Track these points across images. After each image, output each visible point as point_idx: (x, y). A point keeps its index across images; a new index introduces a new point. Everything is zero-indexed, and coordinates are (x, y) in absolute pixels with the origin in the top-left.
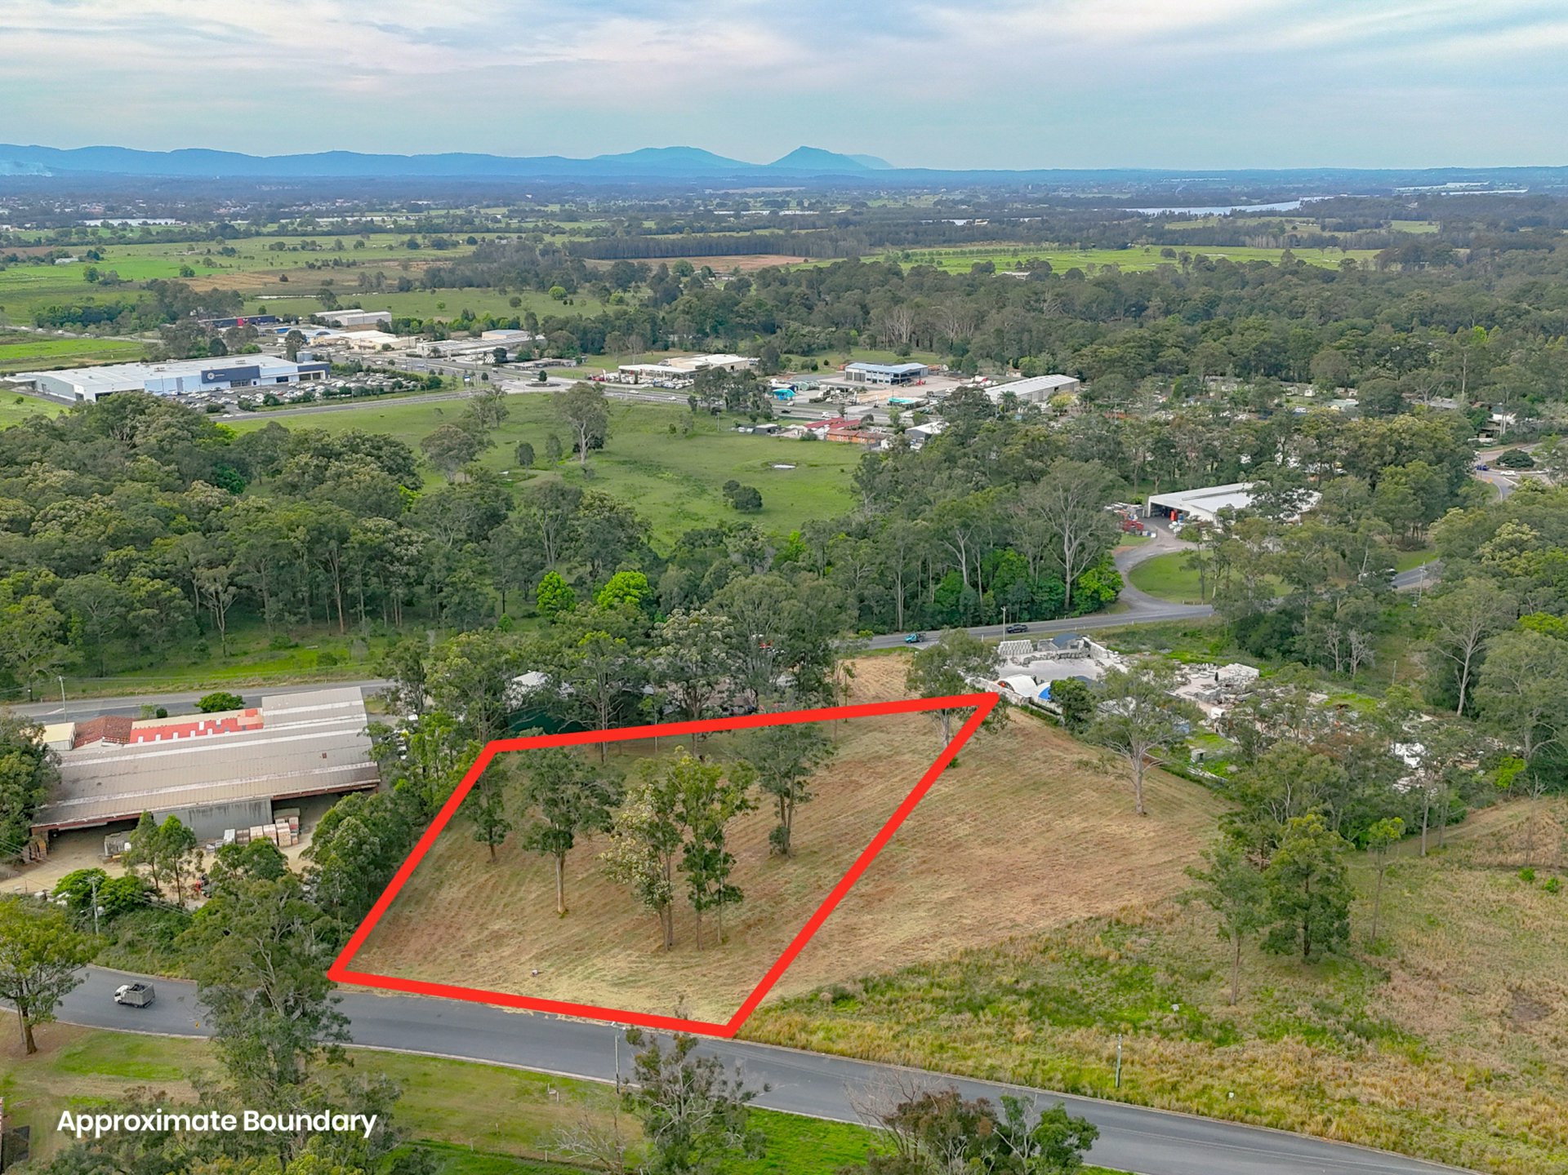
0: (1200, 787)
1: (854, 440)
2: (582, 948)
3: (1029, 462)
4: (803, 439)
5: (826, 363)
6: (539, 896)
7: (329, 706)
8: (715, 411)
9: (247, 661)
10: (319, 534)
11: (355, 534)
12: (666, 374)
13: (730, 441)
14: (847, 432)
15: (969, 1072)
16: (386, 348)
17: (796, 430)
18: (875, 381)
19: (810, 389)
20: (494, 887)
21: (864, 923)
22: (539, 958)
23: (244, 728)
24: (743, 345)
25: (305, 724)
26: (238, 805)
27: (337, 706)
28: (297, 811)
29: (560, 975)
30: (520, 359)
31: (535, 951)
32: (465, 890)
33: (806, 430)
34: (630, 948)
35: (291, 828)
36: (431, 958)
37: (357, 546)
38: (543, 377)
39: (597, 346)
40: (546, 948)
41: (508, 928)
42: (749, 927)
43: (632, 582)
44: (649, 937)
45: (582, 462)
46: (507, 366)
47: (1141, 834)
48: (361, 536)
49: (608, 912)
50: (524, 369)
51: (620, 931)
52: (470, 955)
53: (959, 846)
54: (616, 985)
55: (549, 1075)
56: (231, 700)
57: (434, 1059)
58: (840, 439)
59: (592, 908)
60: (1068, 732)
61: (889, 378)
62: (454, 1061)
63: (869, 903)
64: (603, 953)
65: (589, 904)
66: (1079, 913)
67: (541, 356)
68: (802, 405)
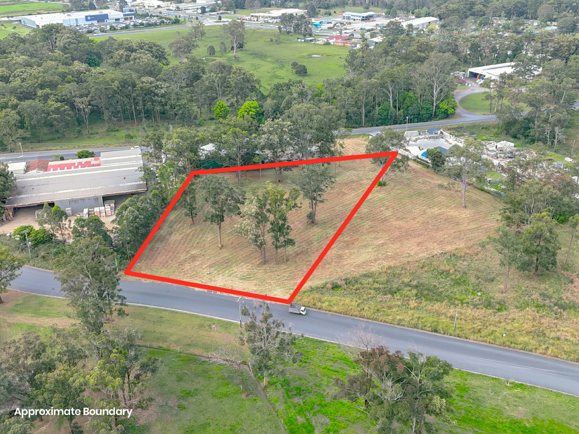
0: (489, 195)
1: (346, 45)
2: (228, 263)
3: (419, 53)
4: (325, 44)
5: (335, 12)
6: (211, 239)
7: (127, 157)
8: (289, 33)
9: (97, 136)
10: (124, 84)
11: (138, 84)
12: (270, 17)
13: (295, 45)
14: (343, 41)
15: (390, 322)
16: (159, 7)
17: (321, 41)
18: (354, 20)
19: (328, 23)
20: (193, 236)
21: (345, 254)
22: (210, 266)
23: (94, 165)
24: (301, 5)
25: (117, 164)
26: (89, 199)
27: (131, 157)
28: (114, 201)
29: (219, 274)
30: (211, 11)
31: (209, 264)
32: (182, 236)
33: (326, 40)
34: (248, 263)
35: (111, 208)
36: (166, 266)
37: (139, 89)
38: (220, 18)
39: (242, 6)
40: (214, 262)
41: (198, 253)
42: (298, 254)
43: (252, 106)
44: (256, 258)
45: (234, 54)
46: (206, 14)
47: (464, 216)
48: (141, 85)
49: (239, 247)
50: (213, 15)
51: (244, 255)
52: (182, 265)
53: (386, 220)
54: (242, 279)
55: (212, 318)
56: (90, 153)
57: (165, 310)
58: (340, 44)
59: (233, 245)
60: (433, 171)
61: (360, 19)
62: (173, 312)
63: (348, 245)
64: (237, 265)
65: (232, 243)
66: (437, 251)
67: (220, 10)
68: (325, 30)
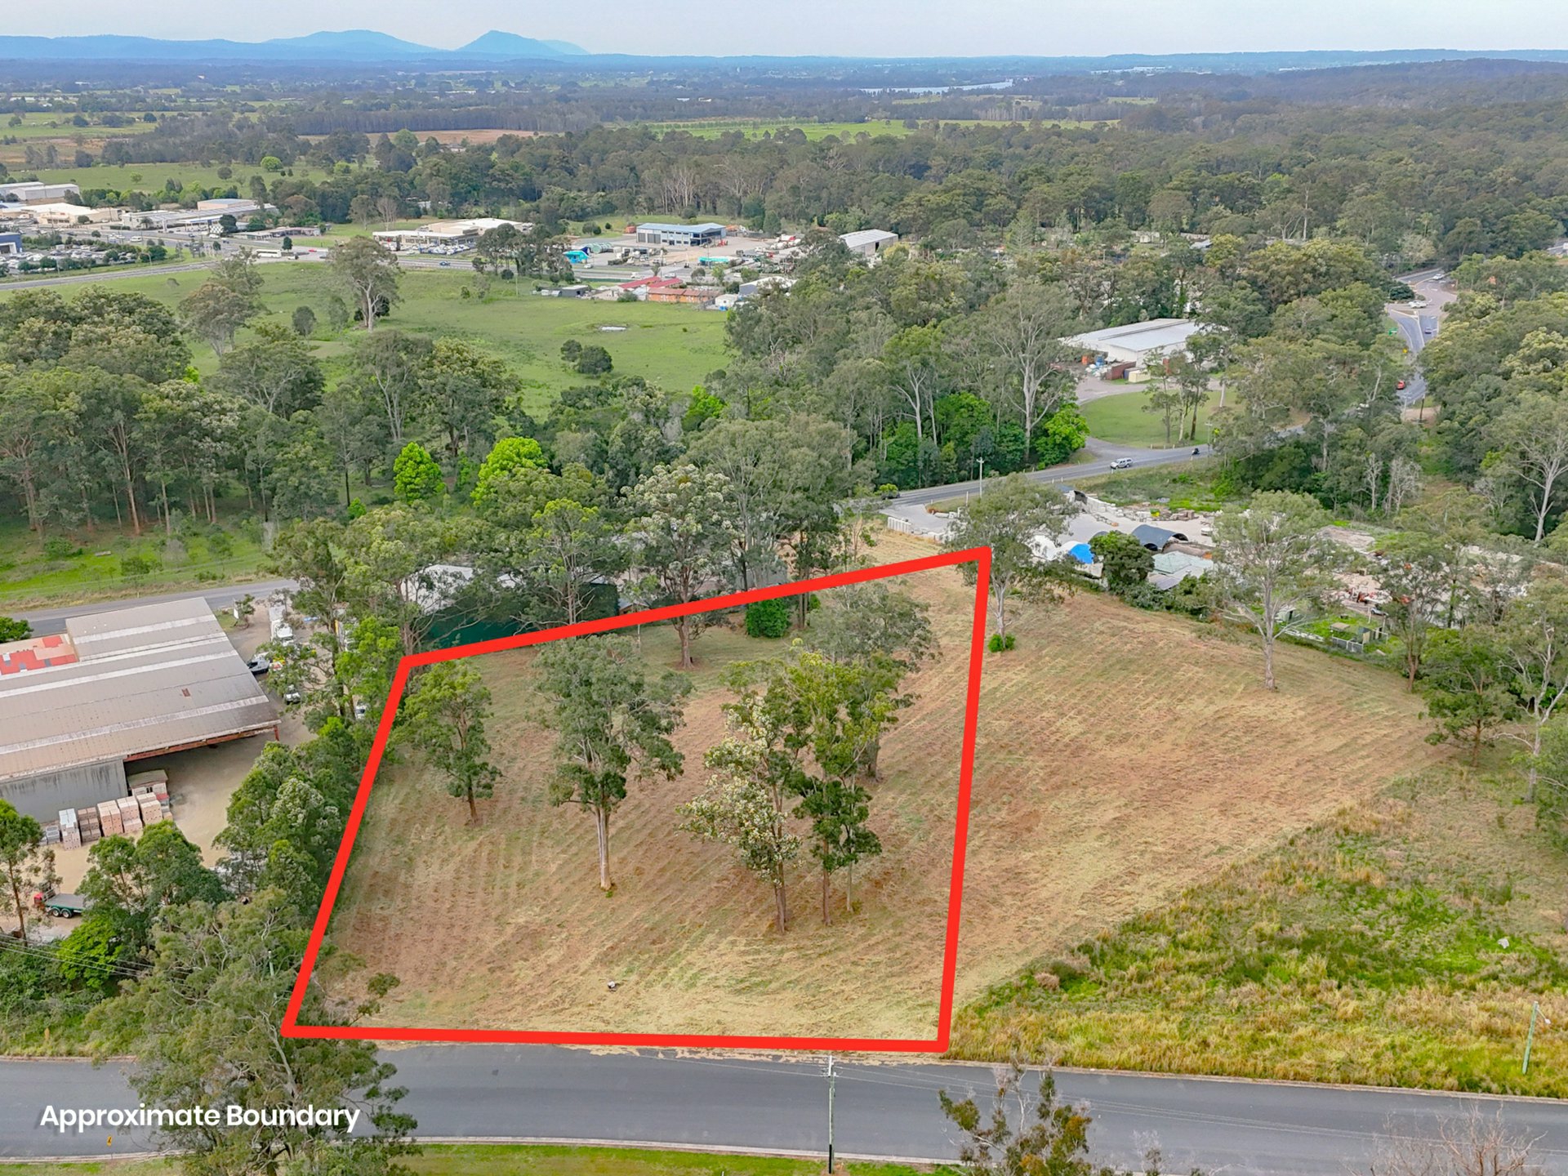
1: (682, 299)
2: (661, 940)
3: (925, 304)
4: (621, 301)
5: (608, 227)
6: (561, 867)
7: (168, 625)
8: (507, 275)
10: (97, 402)
11: (148, 401)
12: (431, 239)
13: (538, 304)
14: (672, 291)
15: (1316, 1076)
16: (83, 220)
17: (610, 293)
18: (672, 243)
19: (603, 251)
20: (491, 861)
21: (1026, 863)
22: (607, 960)
23: (48, 663)
24: (504, 211)
25: (139, 652)
26: (74, 773)
27: (178, 624)
28: (162, 774)
29: (649, 985)
30: (252, 228)
31: (594, 953)
32: (451, 866)
33: (622, 290)
34: (731, 932)
35: (159, 798)
36: (444, 979)
37: (154, 416)
38: (288, 245)
39: (339, 213)
40: (609, 944)
41: (538, 920)
42: (878, 884)
43: (524, 450)
44: (747, 914)
45: (370, 330)
46: (236, 236)
48: (158, 404)
49: (670, 881)
50: (259, 238)
51: (702, 907)
52: (502, 968)
54: (739, 992)
58: (665, 299)
59: (647, 878)
63: (1018, 833)
64: (695, 944)
65: (639, 871)
67: (276, 224)
68: (602, 267)
